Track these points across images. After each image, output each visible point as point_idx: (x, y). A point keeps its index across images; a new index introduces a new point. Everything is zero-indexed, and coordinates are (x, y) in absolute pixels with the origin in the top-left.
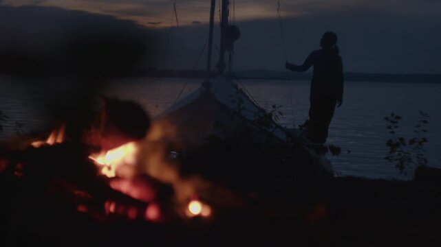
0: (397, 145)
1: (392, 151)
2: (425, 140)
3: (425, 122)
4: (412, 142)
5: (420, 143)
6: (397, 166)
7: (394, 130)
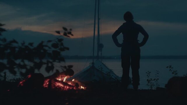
0: (150, 81)
1: (149, 82)
2: (158, 79)
3: (158, 73)
4: (154, 80)
5: (157, 80)
6: (150, 87)
7: (149, 76)
